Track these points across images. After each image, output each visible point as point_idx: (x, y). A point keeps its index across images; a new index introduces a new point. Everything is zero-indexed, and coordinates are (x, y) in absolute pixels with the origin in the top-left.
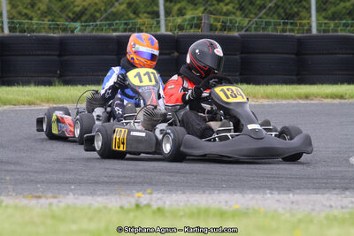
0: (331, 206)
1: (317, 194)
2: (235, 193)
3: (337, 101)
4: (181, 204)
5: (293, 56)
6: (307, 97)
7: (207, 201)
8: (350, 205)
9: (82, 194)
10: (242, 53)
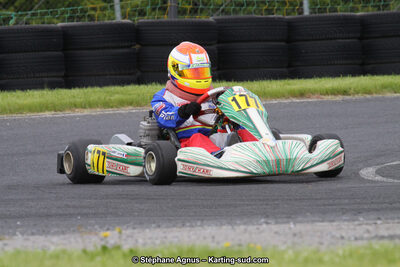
0: (342, 238)
1: (322, 221)
2: (222, 225)
3: (339, 98)
4: (158, 242)
5: (283, 44)
6: (302, 94)
7: (189, 237)
8: (366, 235)
9: (33, 234)
10: (218, 43)
